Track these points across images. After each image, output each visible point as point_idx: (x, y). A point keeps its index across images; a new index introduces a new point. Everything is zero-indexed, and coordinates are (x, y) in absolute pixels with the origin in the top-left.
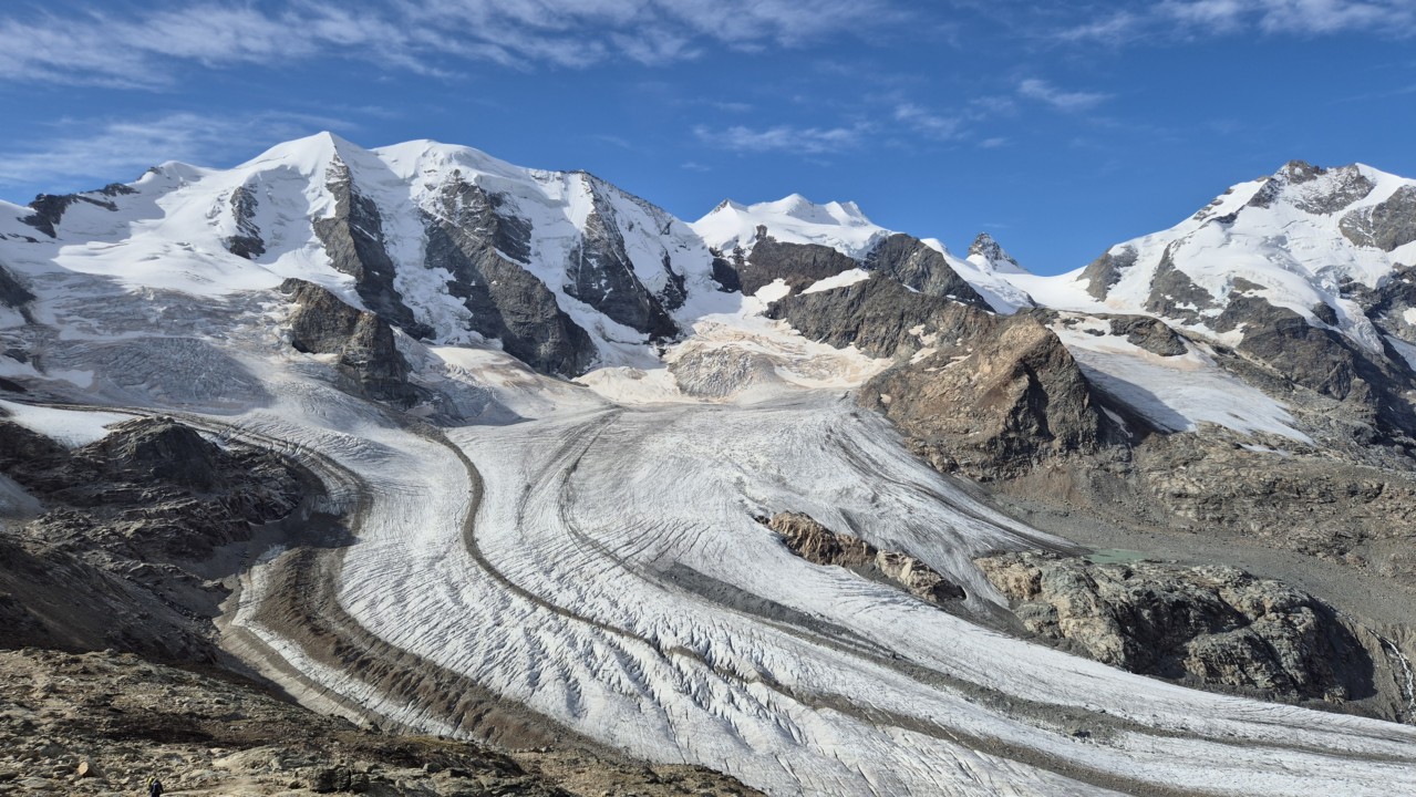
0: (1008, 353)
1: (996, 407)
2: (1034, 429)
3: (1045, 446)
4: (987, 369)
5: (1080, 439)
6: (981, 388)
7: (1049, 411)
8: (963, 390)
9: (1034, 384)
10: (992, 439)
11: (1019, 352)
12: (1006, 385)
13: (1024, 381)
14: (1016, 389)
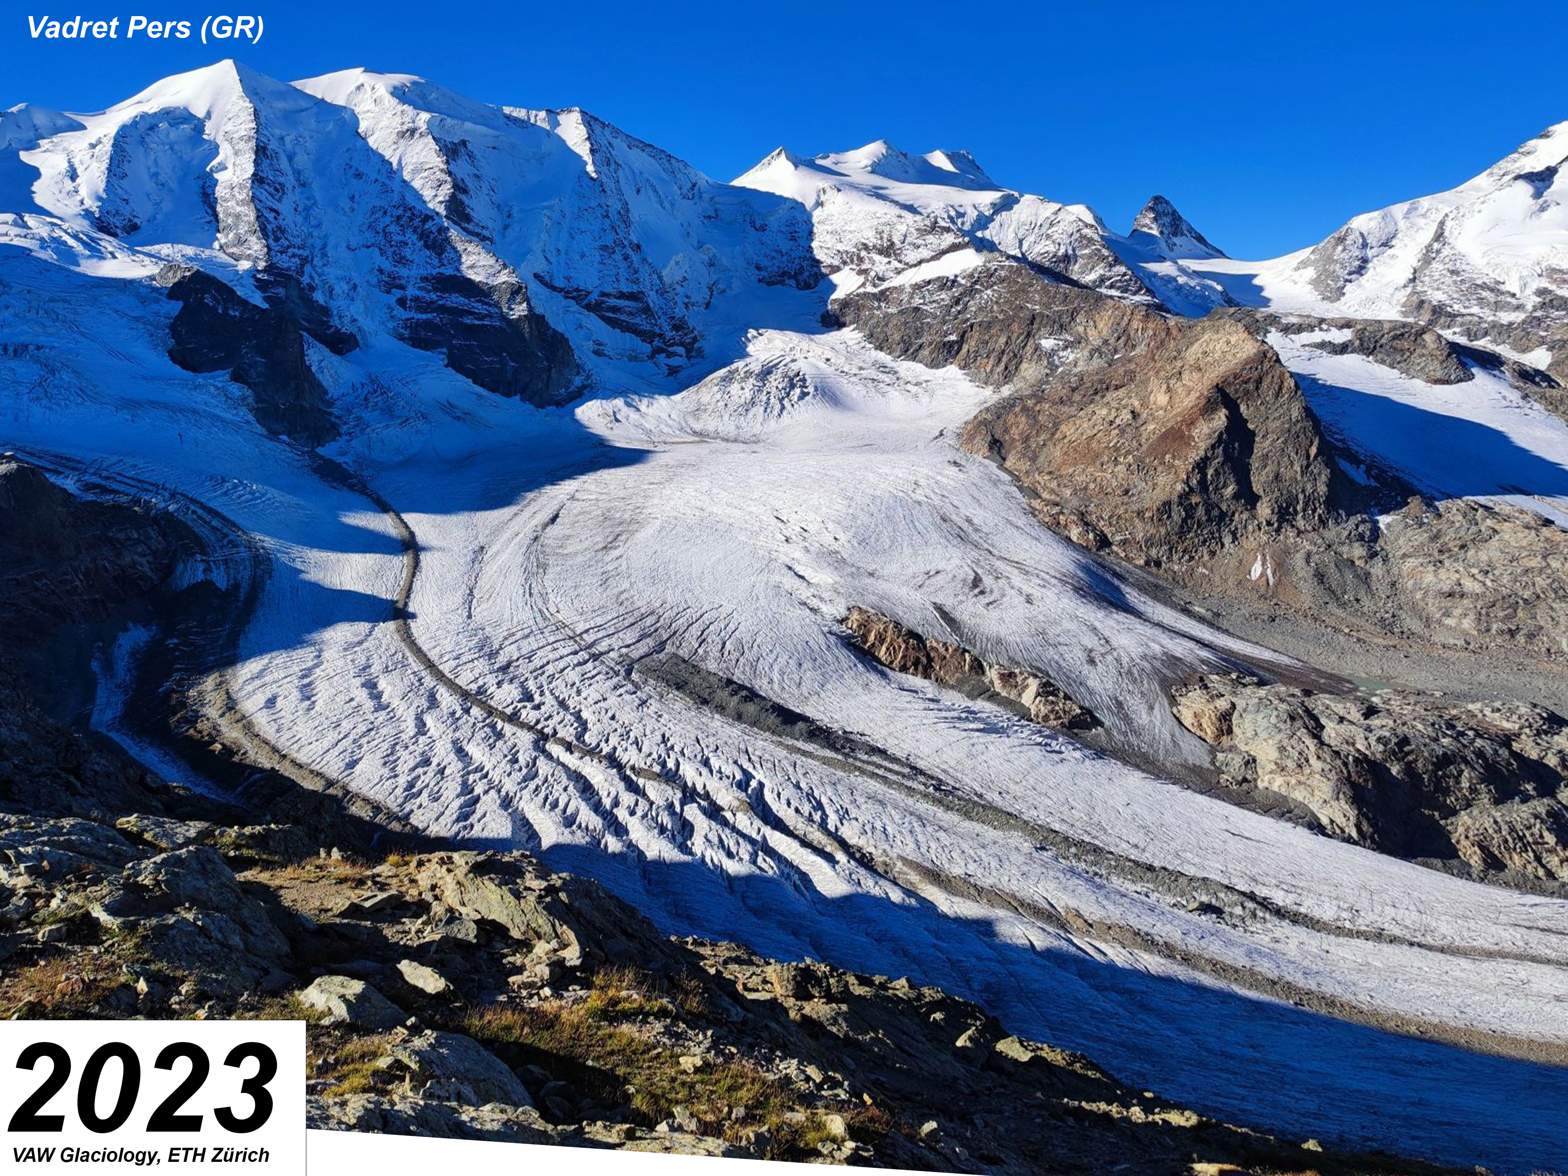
0: (1196, 376)
1: (1174, 457)
2: (1230, 490)
3: (1245, 516)
4: (1162, 399)
5: (1299, 508)
6: (1151, 427)
7: (1255, 463)
8: (1123, 432)
9: (1236, 423)
10: (1164, 504)
11: (1213, 375)
12: (1192, 423)
13: (1221, 419)
14: (1206, 430)
